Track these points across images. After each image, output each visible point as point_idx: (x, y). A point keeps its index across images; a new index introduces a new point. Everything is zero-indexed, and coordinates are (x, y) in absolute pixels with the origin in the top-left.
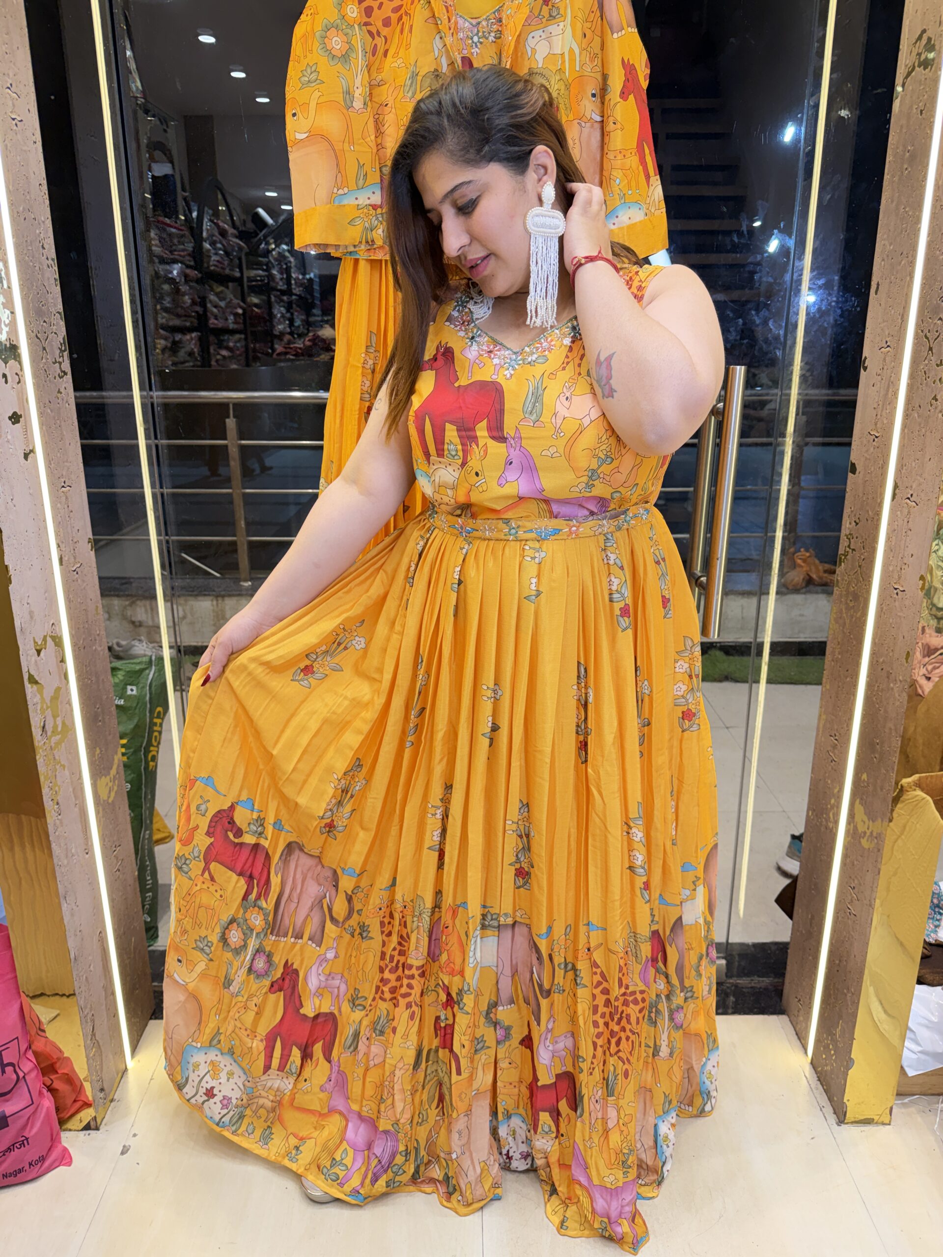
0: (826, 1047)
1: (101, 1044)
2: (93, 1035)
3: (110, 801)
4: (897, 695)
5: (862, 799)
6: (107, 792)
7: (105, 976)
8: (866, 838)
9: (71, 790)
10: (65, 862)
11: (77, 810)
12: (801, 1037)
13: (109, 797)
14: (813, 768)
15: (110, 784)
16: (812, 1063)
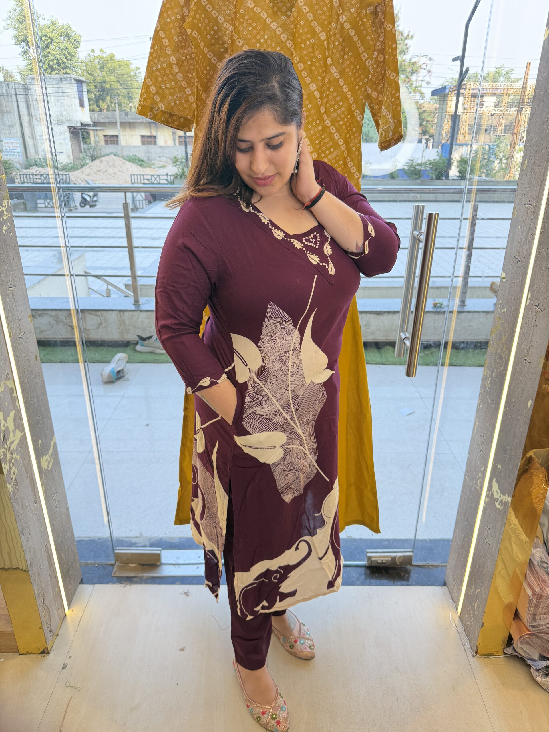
0: (469, 611)
1: (49, 607)
2: (44, 603)
3: (49, 468)
4: (522, 424)
5: (497, 479)
6: (47, 463)
7: (50, 568)
8: (498, 503)
9: (24, 469)
10: (22, 512)
11: (28, 480)
12: (455, 601)
13: (48, 467)
14: (469, 452)
15: (49, 459)
16: (460, 617)
